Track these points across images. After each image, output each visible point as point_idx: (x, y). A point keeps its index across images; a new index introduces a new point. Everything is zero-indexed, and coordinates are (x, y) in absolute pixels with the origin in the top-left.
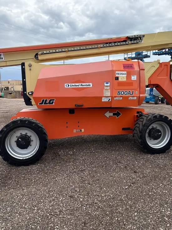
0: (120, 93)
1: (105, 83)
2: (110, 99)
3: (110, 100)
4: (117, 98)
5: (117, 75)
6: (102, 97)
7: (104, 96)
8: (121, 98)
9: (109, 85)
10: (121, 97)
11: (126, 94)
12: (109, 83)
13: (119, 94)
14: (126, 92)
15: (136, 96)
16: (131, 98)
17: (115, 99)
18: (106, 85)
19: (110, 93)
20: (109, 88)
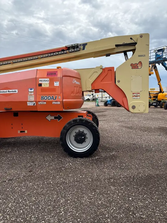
0: (43, 98)
1: (29, 89)
2: (34, 104)
3: (35, 105)
4: (41, 103)
5: (40, 82)
6: (27, 102)
7: (28, 100)
8: (45, 103)
9: (33, 91)
10: (44, 101)
11: (49, 98)
12: (33, 89)
13: (42, 99)
14: (49, 97)
15: (60, 101)
16: (54, 102)
17: (39, 103)
18: (30, 91)
19: (34, 98)
20: (33, 93)
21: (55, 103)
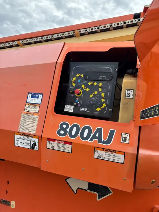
0: (65, 130)
1: (30, 95)
2: (35, 144)
3: (36, 148)
4: (54, 144)
6: (14, 133)
7: (19, 130)
8: (69, 148)
9: (38, 101)
10: (67, 143)
11: (85, 135)
12: (40, 96)
13: (62, 132)
14: (87, 131)
15: (124, 153)
16: (101, 152)
17: (49, 145)
18: (30, 100)
19: (36, 125)
20: (36, 109)
21: (104, 155)
